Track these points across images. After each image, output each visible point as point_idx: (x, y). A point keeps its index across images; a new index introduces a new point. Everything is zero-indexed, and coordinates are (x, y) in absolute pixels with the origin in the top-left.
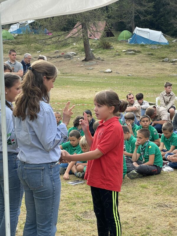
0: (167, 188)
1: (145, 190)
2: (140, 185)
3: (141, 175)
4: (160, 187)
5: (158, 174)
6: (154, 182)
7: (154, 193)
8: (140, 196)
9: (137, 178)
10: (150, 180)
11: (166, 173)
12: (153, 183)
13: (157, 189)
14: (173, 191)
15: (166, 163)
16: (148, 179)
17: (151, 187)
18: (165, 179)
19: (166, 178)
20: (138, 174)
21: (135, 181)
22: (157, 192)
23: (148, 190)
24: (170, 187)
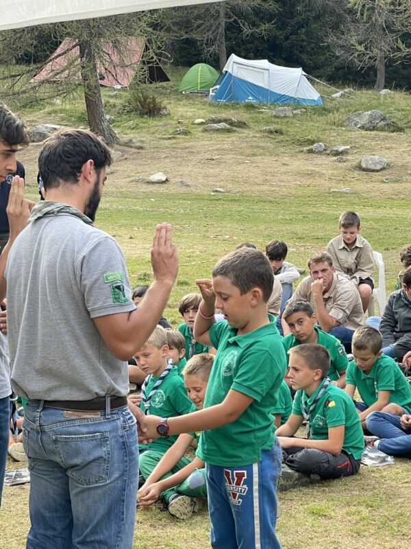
0: (387, 514)
1: (324, 521)
2: (306, 507)
3: (305, 479)
4: (365, 512)
5: (353, 474)
6: (346, 496)
7: (352, 531)
8: (312, 539)
9: (294, 486)
10: (332, 491)
11: (373, 471)
12: (342, 502)
13: (358, 518)
14: (405, 523)
15: (369, 442)
16: (327, 489)
17: (341, 512)
18: (374, 488)
19: (377, 486)
20: (297, 474)
21: (289, 495)
22: (359, 526)
23: (331, 521)
24: (394, 512)
